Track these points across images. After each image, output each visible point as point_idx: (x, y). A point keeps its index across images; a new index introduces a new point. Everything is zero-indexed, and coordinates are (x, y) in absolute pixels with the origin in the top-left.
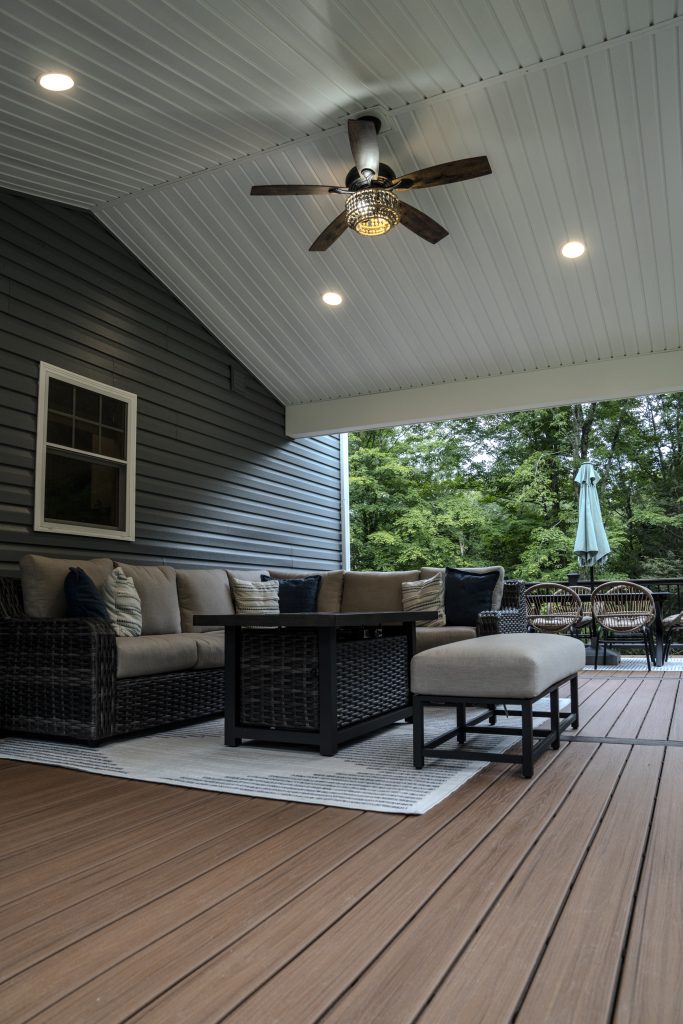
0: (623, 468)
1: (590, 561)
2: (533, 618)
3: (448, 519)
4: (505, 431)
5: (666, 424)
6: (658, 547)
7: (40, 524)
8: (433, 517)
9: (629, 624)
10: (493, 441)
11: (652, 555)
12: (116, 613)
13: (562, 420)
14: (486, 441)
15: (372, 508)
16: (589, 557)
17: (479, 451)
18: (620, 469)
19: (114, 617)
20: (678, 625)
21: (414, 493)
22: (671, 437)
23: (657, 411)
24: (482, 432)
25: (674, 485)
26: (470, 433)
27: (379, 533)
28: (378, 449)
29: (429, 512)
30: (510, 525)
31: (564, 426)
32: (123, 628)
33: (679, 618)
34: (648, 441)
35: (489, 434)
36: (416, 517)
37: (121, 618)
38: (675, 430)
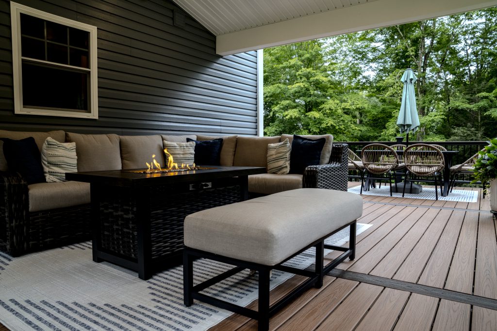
0: (447, 78)
1: (406, 130)
2: (369, 164)
3: (347, 105)
4: (381, 59)
5: (475, 54)
6: (462, 121)
7: (19, 108)
8: (340, 104)
9: (427, 170)
10: (375, 64)
11: (458, 126)
12: (48, 167)
13: (412, 51)
14: (371, 64)
15: (309, 99)
16: (406, 128)
17: (367, 70)
18: (445, 79)
19: (46, 169)
20: (459, 172)
21: (331, 91)
22: (477, 61)
23: (470, 46)
24: (369, 59)
25: (475, 87)
26: (362, 60)
27: (312, 112)
28: (312, 68)
29: (338, 102)
30: (381, 108)
31: (413, 55)
32: (51, 176)
33: (460, 167)
34: (463, 63)
35: (373, 61)
36: (331, 104)
37: (51, 170)
38: (480, 57)
